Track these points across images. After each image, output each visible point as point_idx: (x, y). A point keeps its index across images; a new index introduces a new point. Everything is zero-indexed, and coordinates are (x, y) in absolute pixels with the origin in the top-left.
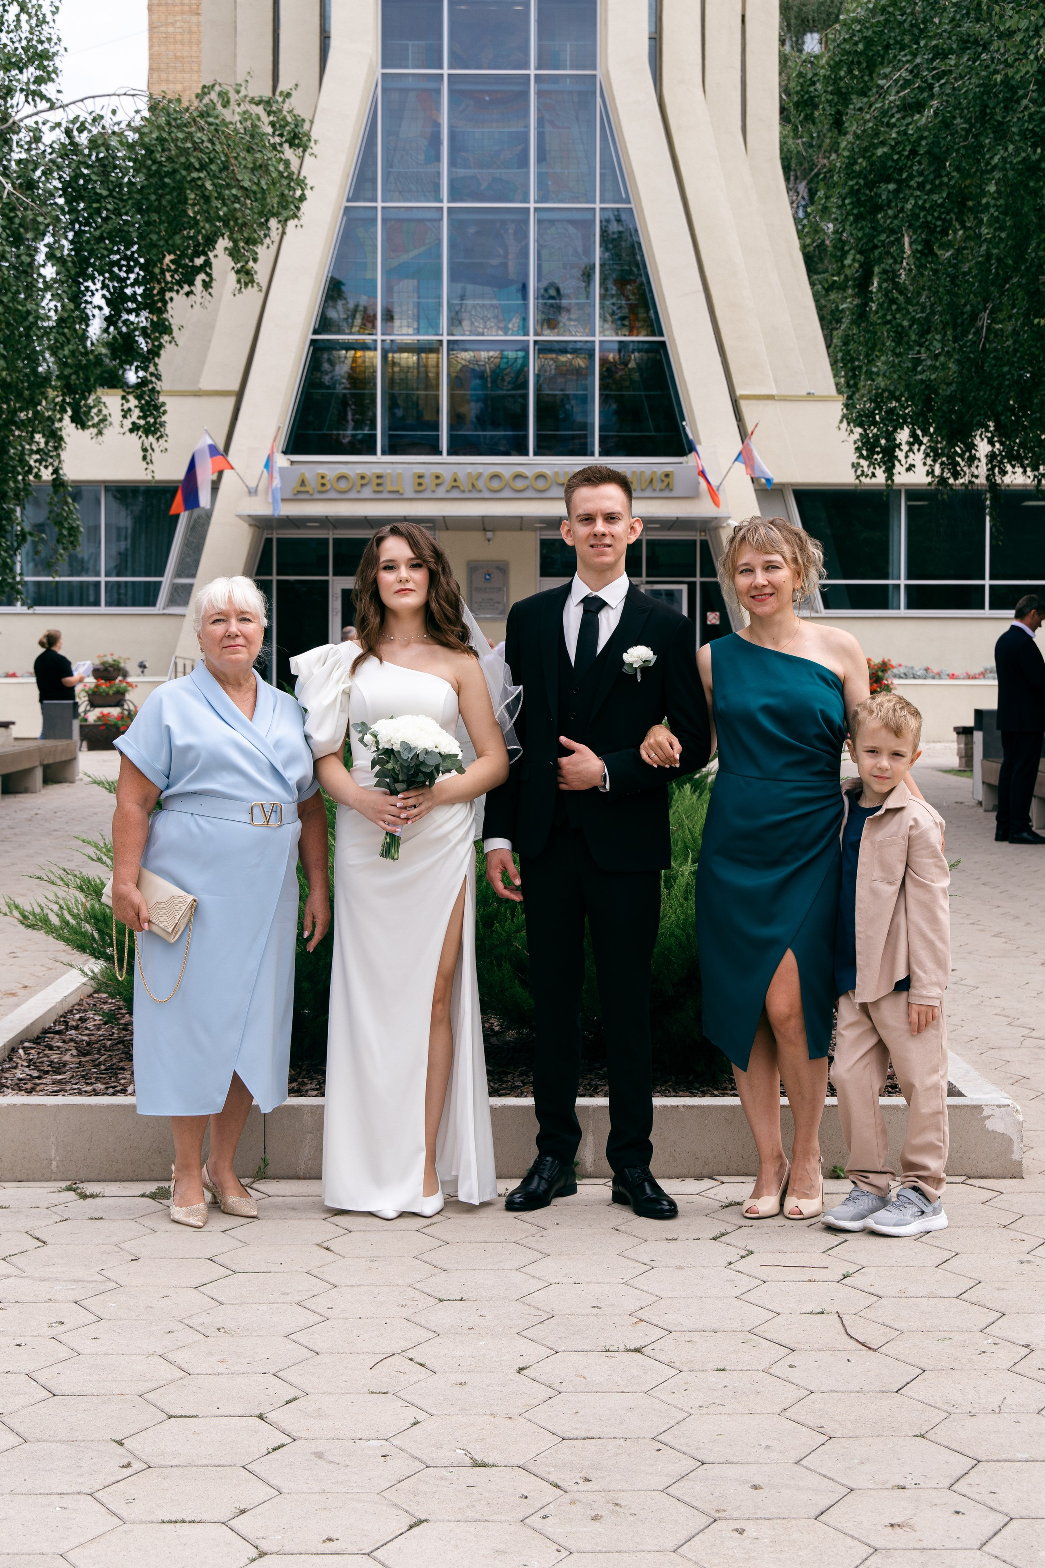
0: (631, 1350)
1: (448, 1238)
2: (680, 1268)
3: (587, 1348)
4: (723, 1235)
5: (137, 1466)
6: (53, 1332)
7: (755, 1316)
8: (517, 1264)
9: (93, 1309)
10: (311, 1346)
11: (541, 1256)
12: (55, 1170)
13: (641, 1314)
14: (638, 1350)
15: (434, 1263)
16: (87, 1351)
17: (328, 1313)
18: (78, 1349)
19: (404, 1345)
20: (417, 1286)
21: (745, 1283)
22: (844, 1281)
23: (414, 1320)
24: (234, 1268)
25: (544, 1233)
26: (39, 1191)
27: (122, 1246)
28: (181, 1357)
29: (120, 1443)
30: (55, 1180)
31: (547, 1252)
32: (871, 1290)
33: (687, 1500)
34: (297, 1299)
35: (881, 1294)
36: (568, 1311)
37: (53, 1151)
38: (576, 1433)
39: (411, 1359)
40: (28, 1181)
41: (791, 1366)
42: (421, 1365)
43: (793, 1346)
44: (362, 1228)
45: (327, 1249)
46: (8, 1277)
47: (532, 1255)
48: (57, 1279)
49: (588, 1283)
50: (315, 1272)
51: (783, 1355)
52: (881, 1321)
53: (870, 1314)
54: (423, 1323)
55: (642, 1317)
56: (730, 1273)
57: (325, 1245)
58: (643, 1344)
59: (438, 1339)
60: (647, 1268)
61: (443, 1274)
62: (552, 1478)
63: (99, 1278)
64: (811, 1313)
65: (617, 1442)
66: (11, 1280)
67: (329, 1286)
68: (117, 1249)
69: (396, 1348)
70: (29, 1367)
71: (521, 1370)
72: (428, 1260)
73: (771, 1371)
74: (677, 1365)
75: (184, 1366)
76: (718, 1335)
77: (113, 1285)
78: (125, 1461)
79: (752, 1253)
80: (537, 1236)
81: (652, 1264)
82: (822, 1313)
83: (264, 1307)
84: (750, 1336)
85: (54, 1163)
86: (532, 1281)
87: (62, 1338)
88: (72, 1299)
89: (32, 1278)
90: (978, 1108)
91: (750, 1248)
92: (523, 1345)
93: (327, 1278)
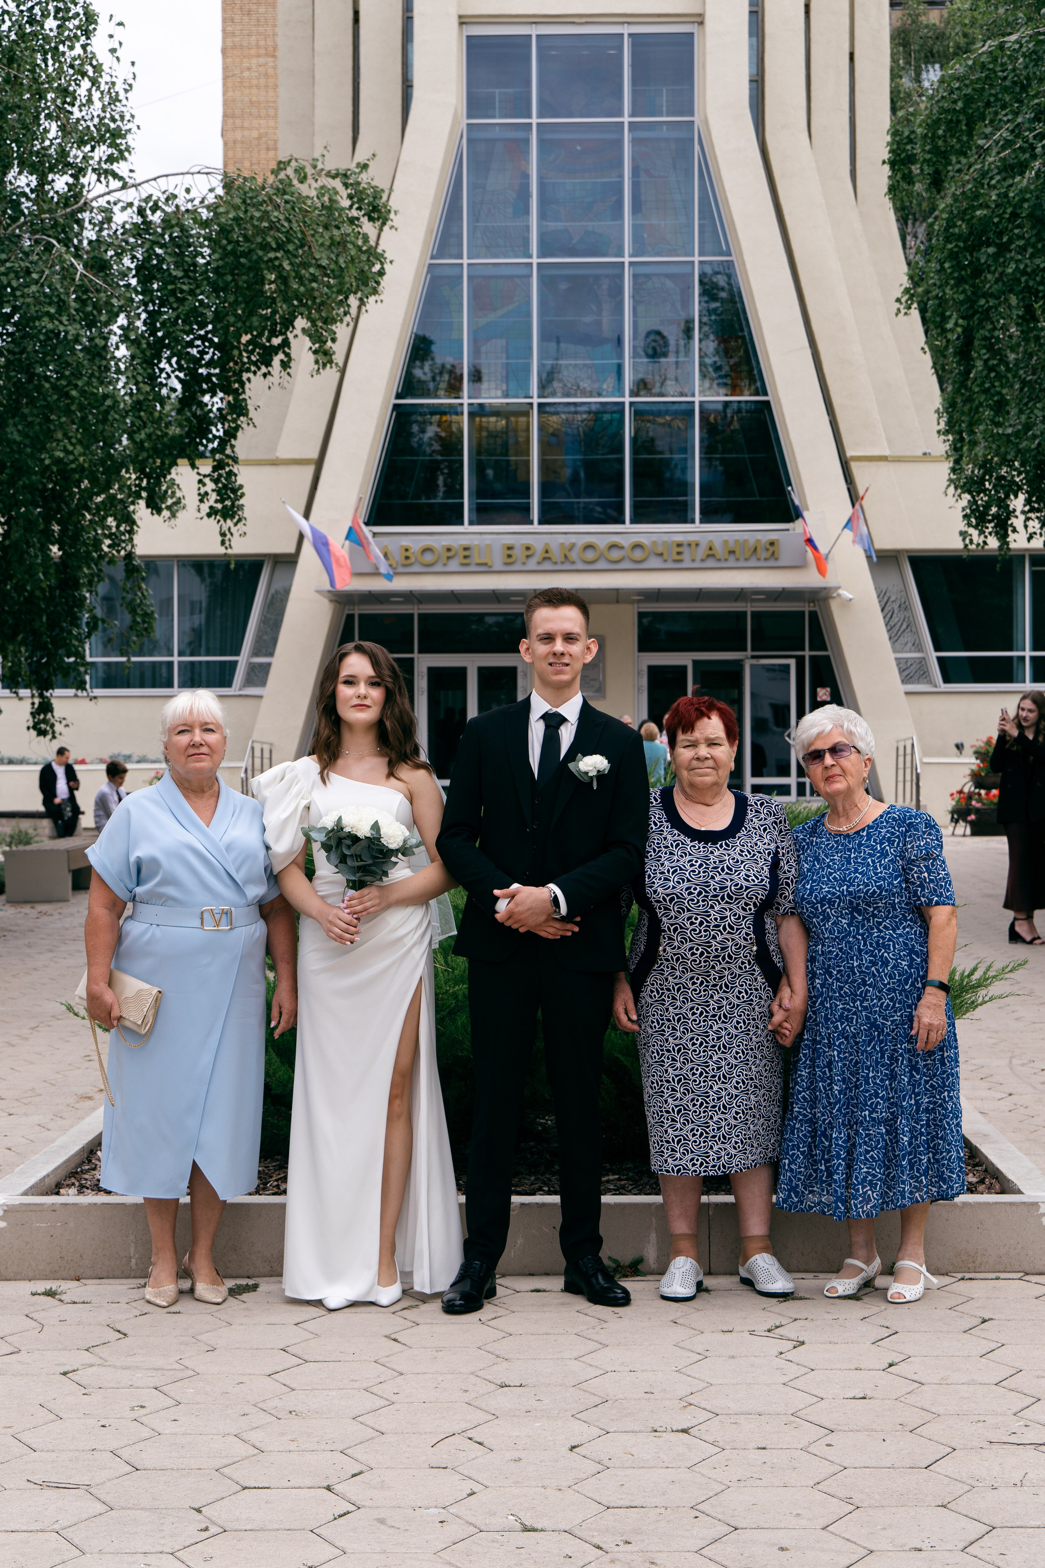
0: (677, 1431)
1: (511, 1330)
2: (733, 1357)
3: (637, 1428)
4: (777, 1327)
5: (213, 1530)
6: (134, 1415)
7: (799, 1400)
8: (575, 1355)
9: (172, 1394)
10: (377, 1427)
11: (599, 1346)
12: (134, 1267)
13: (691, 1399)
14: (685, 1431)
15: (497, 1352)
16: (167, 1432)
17: (394, 1398)
18: (159, 1429)
19: (464, 1426)
20: (480, 1373)
21: (793, 1370)
22: (889, 1370)
23: (476, 1404)
24: (306, 1358)
25: (605, 1325)
26: (119, 1287)
27: (199, 1337)
28: (255, 1437)
29: (199, 1511)
30: (135, 1277)
31: (606, 1342)
32: (915, 1377)
33: (718, 1559)
34: (365, 1385)
35: (923, 1381)
36: (621, 1396)
37: (132, 1249)
38: (621, 1503)
39: (470, 1439)
40: (108, 1278)
41: (829, 1445)
42: (480, 1443)
43: (832, 1427)
44: (429, 1321)
45: (395, 1340)
46: (92, 1365)
47: (592, 1346)
48: (138, 1368)
49: (643, 1371)
50: (382, 1361)
51: (822, 1435)
52: (919, 1405)
53: (911, 1399)
54: (483, 1406)
55: (692, 1402)
56: (781, 1362)
57: (393, 1336)
58: (690, 1425)
59: (496, 1421)
60: (701, 1357)
61: (505, 1364)
62: (596, 1541)
63: (178, 1366)
64: (854, 1398)
65: (658, 1511)
66: (94, 1369)
67: (396, 1374)
68: (194, 1341)
69: (457, 1429)
70: (113, 1445)
71: (573, 1448)
72: (492, 1350)
73: (809, 1449)
74: (721, 1444)
75: (258, 1445)
76: (762, 1417)
77: (191, 1373)
78: (203, 1526)
79: (803, 1343)
80: (598, 1329)
81: (707, 1354)
82: (864, 1398)
83: (334, 1393)
84: (793, 1418)
85: (133, 1261)
86: (590, 1369)
87: (144, 1420)
88: (152, 1385)
89: (114, 1367)
90: (1035, 1205)
91: (801, 1339)
92: (577, 1426)
93: (394, 1366)
